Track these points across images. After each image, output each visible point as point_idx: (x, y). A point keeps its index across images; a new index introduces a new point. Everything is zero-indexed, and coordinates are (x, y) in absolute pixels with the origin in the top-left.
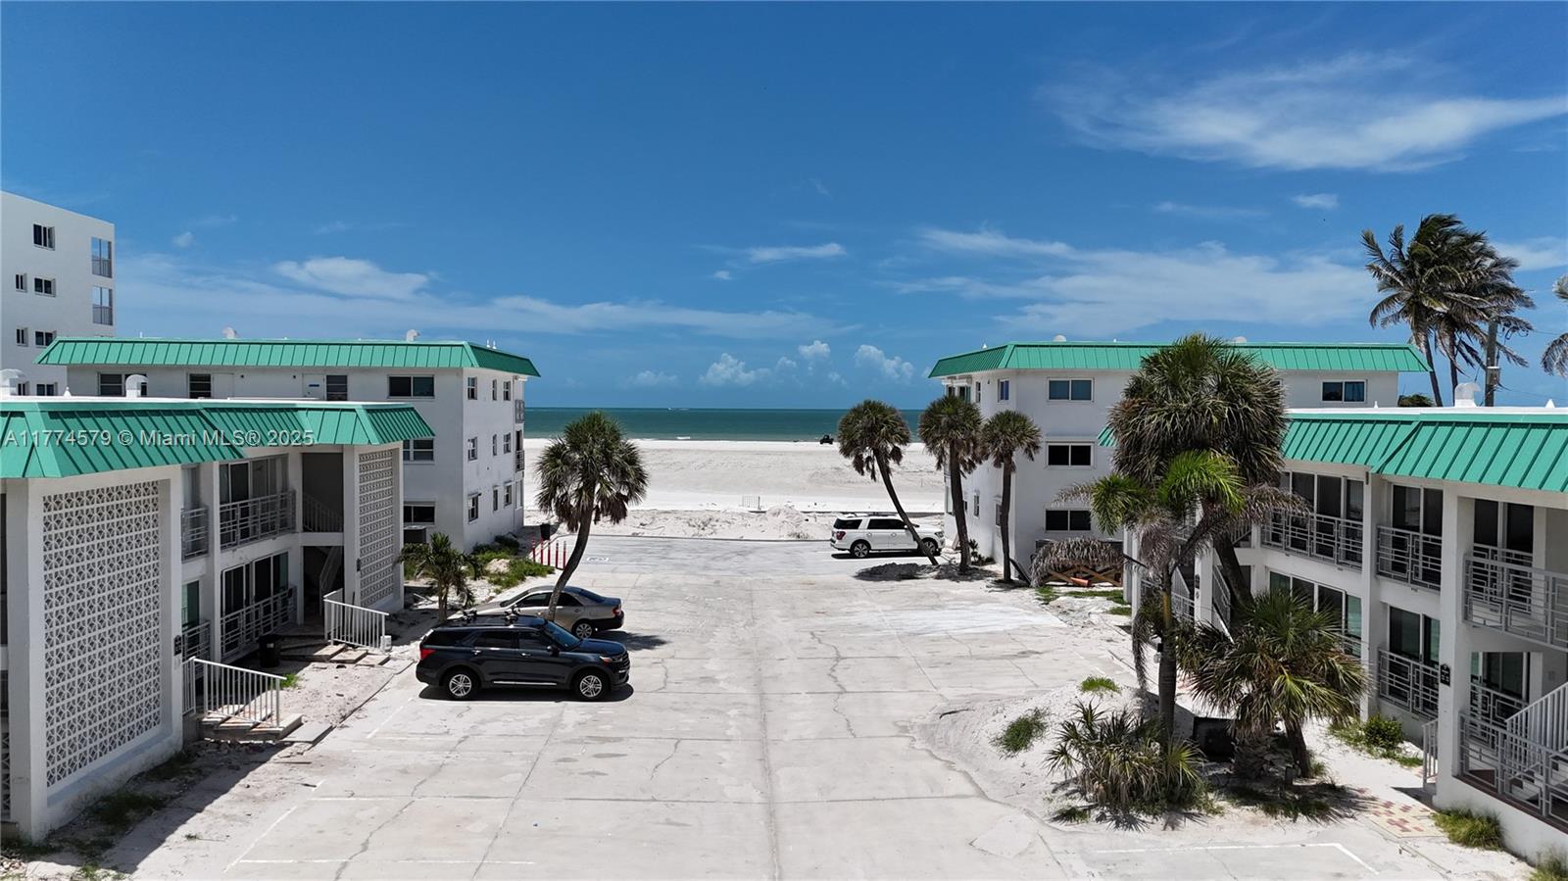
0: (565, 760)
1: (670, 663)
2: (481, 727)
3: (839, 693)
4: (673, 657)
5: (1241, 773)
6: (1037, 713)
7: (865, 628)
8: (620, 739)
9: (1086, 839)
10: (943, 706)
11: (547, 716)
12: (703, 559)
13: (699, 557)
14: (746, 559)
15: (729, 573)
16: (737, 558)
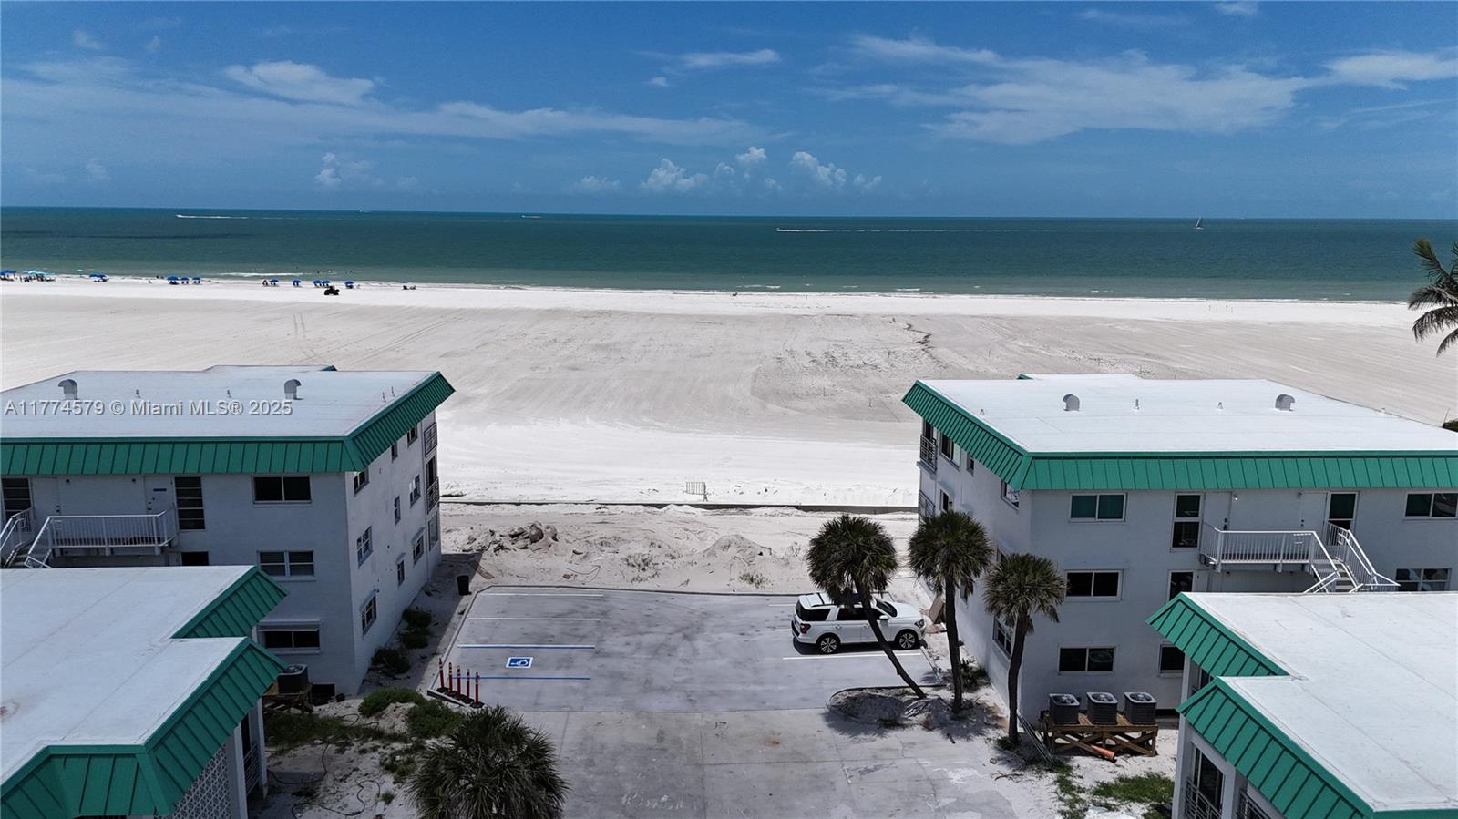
12: (642, 655)
13: (639, 646)
14: (695, 651)
15: (674, 702)
16: (683, 650)
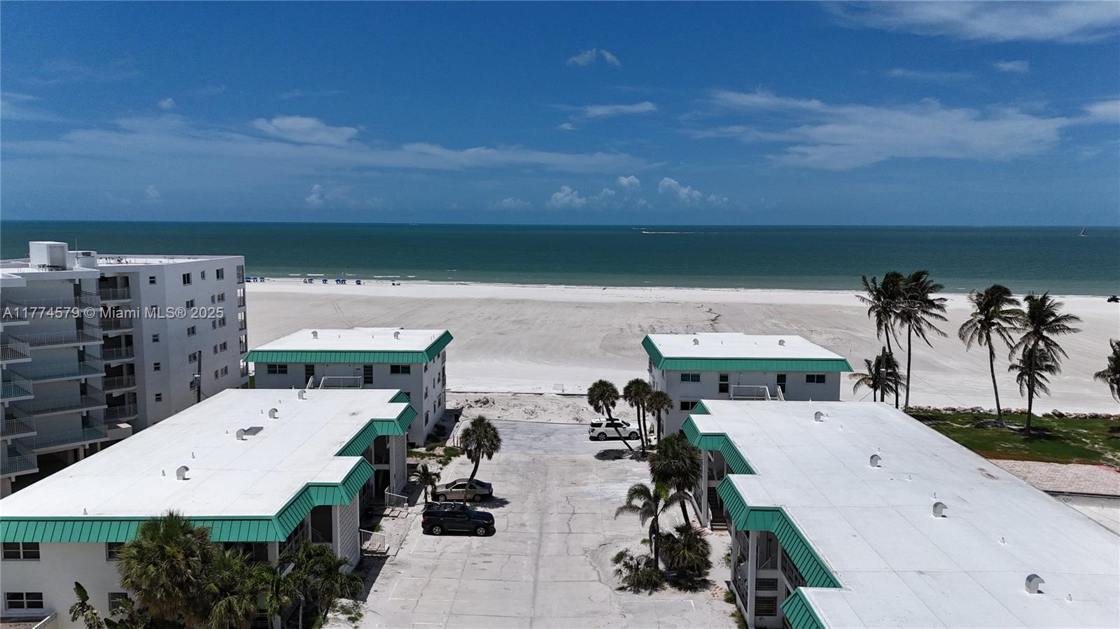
0: (474, 564)
1: (510, 515)
2: (446, 549)
3: (569, 533)
4: (511, 512)
5: (679, 576)
6: (627, 550)
7: (589, 494)
8: (491, 555)
9: (623, 597)
10: (602, 540)
11: (467, 543)
12: (529, 440)
13: (528, 438)
14: (550, 440)
15: (540, 452)
16: (545, 439)
